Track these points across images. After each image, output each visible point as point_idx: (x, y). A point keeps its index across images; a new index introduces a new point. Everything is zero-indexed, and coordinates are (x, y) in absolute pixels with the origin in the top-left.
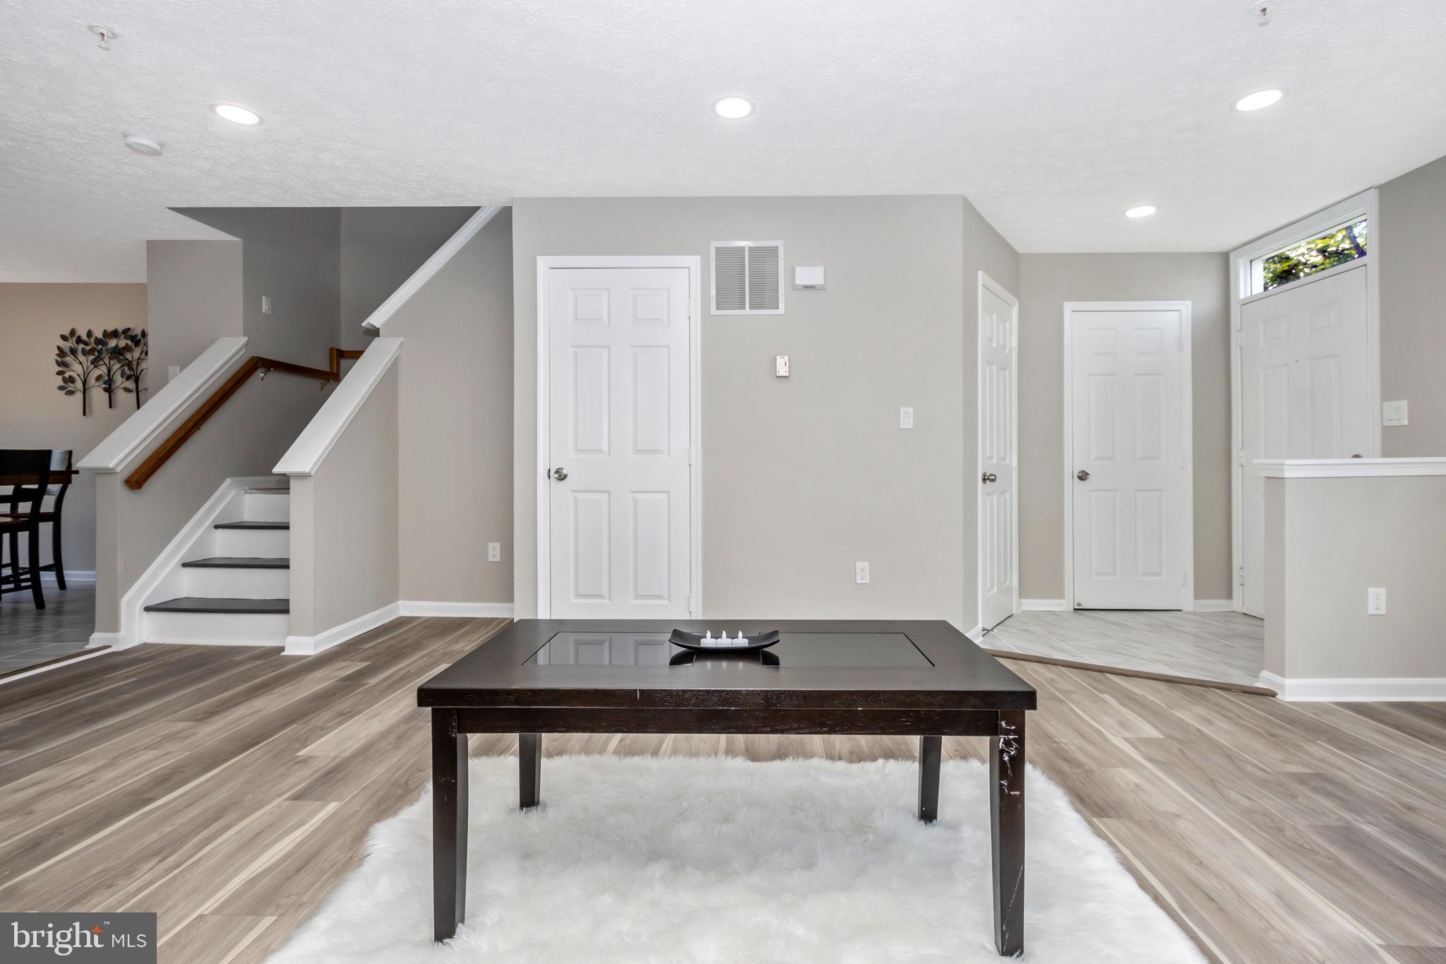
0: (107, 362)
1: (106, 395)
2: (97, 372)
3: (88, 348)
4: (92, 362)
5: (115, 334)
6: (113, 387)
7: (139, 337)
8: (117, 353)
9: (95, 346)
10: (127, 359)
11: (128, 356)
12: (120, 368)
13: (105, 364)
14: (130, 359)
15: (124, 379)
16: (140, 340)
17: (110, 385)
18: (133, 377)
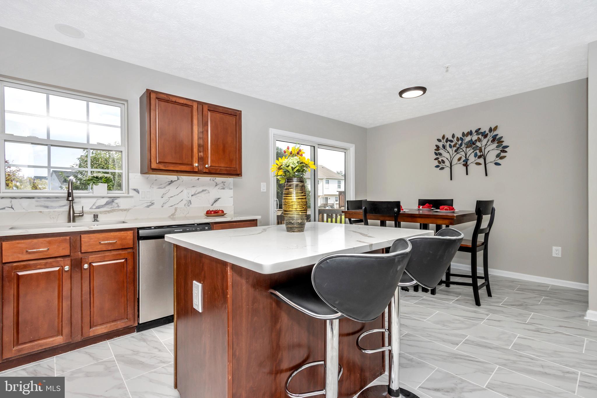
0: (464, 149)
1: (465, 168)
2: (458, 156)
3: (452, 144)
4: (456, 151)
5: (470, 133)
6: (468, 163)
7: (487, 132)
8: (471, 144)
9: (457, 142)
10: (477, 146)
11: (478, 144)
12: (473, 152)
13: (463, 151)
14: (480, 146)
15: (477, 158)
16: (488, 134)
17: (467, 163)
18: (483, 157)
